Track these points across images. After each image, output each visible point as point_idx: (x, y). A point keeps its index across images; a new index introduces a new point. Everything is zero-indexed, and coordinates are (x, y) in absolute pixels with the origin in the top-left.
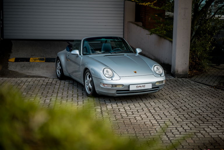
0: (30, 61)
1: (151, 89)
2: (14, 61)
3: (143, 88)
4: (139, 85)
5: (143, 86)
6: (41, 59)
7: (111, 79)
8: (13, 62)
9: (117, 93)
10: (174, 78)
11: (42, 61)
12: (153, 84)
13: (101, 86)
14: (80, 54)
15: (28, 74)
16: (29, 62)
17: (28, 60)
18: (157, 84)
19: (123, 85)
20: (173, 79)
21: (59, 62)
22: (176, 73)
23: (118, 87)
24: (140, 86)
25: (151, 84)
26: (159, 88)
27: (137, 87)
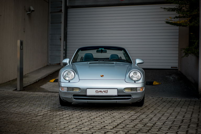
1: (115, 96)
2: (53, 81)
3: (104, 94)
4: (99, 90)
5: (105, 92)
7: (68, 82)
9: (74, 98)
18: (126, 91)
19: (79, 88)
23: (75, 90)
24: (101, 92)
25: (117, 89)
26: (132, 97)
27: (97, 92)
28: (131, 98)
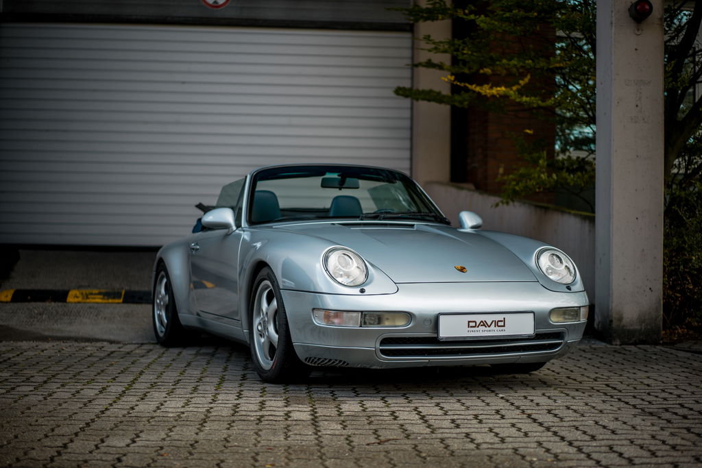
0: (70, 299)
1: (529, 338)
2: (9, 298)
3: (494, 332)
4: (478, 319)
5: (496, 323)
6: (108, 295)
7: (357, 291)
8: (7, 302)
9: (383, 352)
10: (609, 346)
11: (110, 301)
12: (540, 318)
13: (317, 322)
14: (238, 226)
15: (47, 333)
16: (66, 302)
17: (61, 296)
18: (555, 320)
19: (409, 316)
20: (607, 347)
21: (165, 280)
22: (615, 324)
23: (387, 323)
24: (484, 324)
25: (532, 315)
26: (566, 338)
27: (471, 324)
28: (561, 343)
